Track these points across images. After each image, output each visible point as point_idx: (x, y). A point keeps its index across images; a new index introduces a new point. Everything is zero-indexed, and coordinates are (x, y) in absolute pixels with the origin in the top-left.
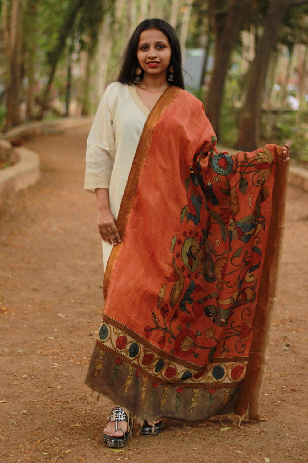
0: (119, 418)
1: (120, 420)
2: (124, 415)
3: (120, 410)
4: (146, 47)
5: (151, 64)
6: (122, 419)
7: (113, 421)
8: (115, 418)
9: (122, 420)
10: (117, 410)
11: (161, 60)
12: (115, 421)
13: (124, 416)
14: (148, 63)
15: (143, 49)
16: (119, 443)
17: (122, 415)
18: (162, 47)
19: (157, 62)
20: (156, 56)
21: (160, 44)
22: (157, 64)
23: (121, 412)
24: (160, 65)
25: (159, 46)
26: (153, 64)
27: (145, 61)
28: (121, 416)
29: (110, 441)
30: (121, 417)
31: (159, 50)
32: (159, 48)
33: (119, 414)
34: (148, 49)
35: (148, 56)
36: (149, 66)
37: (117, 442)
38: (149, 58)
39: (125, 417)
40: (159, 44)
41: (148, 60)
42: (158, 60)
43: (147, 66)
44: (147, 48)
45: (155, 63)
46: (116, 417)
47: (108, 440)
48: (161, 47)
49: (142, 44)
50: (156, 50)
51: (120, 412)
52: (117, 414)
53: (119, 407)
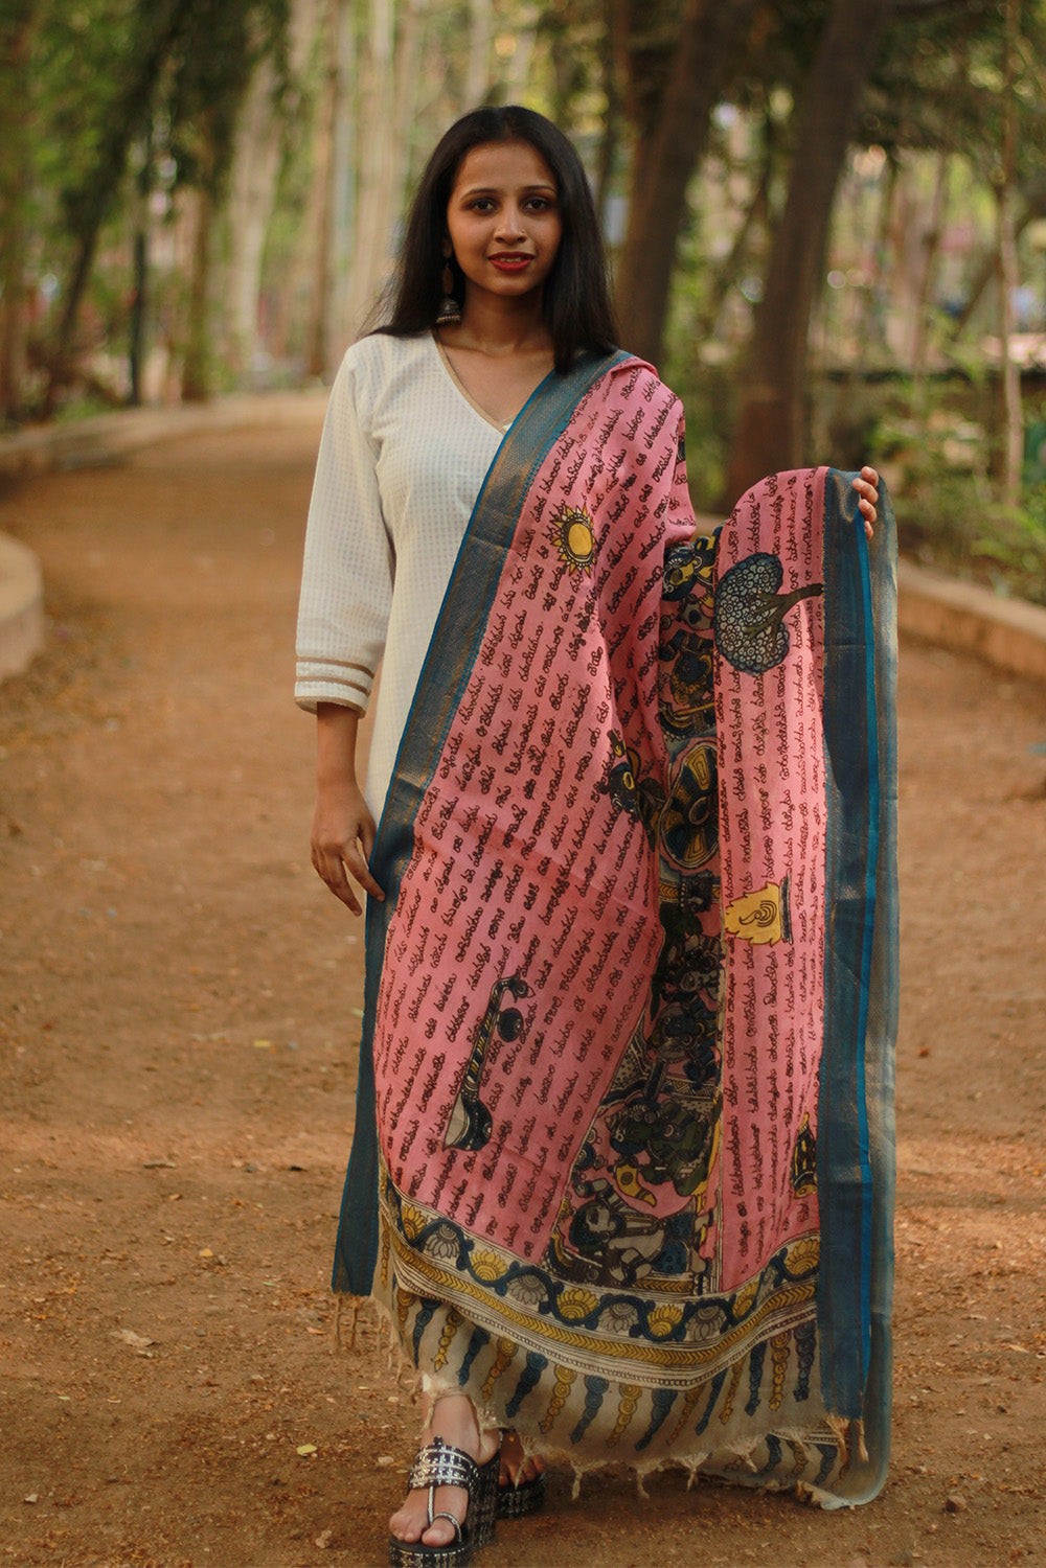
0: (440, 1477)
1: (444, 1483)
2: (455, 1466)
3: (443, 1450)
4: (485, 203)
5: (503, 260)
6: (451, 1477)
7: (418, 1488)
8: (426, 1475)
9: (449, 1482)
10: (431, 1451)
11: (538, 247)
12: (427, 1486)
13: (455, 1470)
14: (491, 258)
15: (477, 207)
16: (441, 1561)
17: (451, 1465)
18: (543, 205)
19: (525, 257)
20: (525, 235)
21: (536, 195)
22: (525, 263)
23: (448, 1457)
24: (533, 264)
25: (530, 201)
26: (509, 260)
27: (481, 250)
28: (447, 1469)
29: (409, 1556)
30: (445, 1473)
31: (531, 214)
32: (530, 206)
33: (438, 1462)
34: (495, 209)
35: (497, 234)
36: (497, 267)
37: (433, 1559)
38: (500, 240)
39: (461, 1473)
40: (531, 195)
41: (496, 248)
42: (527, 248)
43: (490, 266)
44: (489, 206)
45: (518, 260)
46: (430, 1474)
47: (402, 1555)
48: (536, 205)
49: (474, 192)
50: (522, 211)
51: (441, 1454)
52: (431, 1463)
53: (441, 1440)
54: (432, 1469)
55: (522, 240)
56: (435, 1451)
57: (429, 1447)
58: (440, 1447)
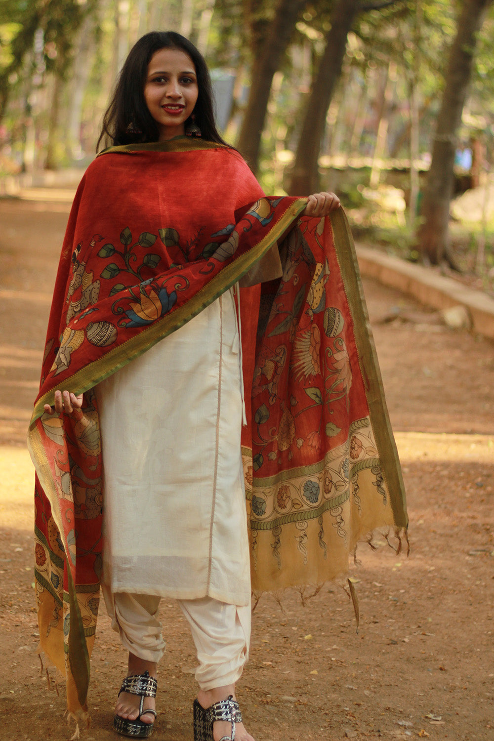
0: (147, 692)
3: (150, 679)
4: (162, 79)
5: (169, 107)
7: (137, 696)
8: (140, 689)
10: (143, 678)
11: (187, 102)
12: (142, 695)
14: (163, 106)
17: (151, 686)
18: (189, 81)
19: (181, 106)
20: (181, 95)
21: (186, 76)
22: (181, 110)
24: (184, 111)
25: (184, 80)
26: (173, 108)
27: (159, 102)
29: (134, 726)
32: (182, 81)
35: (168, 94)
36: (167, 112)
38: (169, 97)
41: (166, 101)
42: (182, 102)
43: (162, 110)
45: (177, 108)
46: (142, 689)
47: (129, 726)
48: (186, 81)
49: (156, 73)
50: (180, 85)
52: (143, 684)
53: (148, 673)
54: (143, 687)
55: (180, 98)
56: (146, 678)
57: (142, 676)
58: (148, 677)
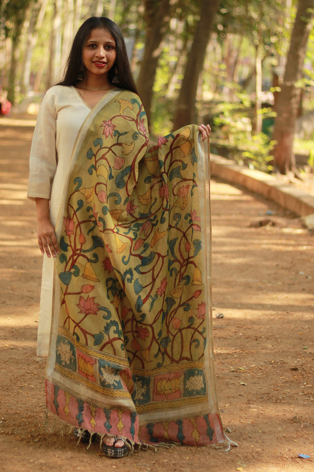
4: (94, 46)
5: (97, 63)
11: (108, 60)
15: (91, 47)
16: (119, 452)
18: (110, 48)
19: (104, 63)
20: (105, 56)
21: (109, 45)
22: (104, 65)
24: (106, 65)
25: (107, 47)
26: (99, 63)
27: (91, 59)
29: (110, 451)
31: (107, 50)
34: (96, 47)
35: (96, 55)
36: (95, 65)
37: (117, 452)
38: (97, 57)
40: (107, 44)
41: (95, 59)
42: (105, 60)
43: (93, 65)
45: (102, 63)
47: (108, 450)
50: (104, 49)
55: (103, 58)
